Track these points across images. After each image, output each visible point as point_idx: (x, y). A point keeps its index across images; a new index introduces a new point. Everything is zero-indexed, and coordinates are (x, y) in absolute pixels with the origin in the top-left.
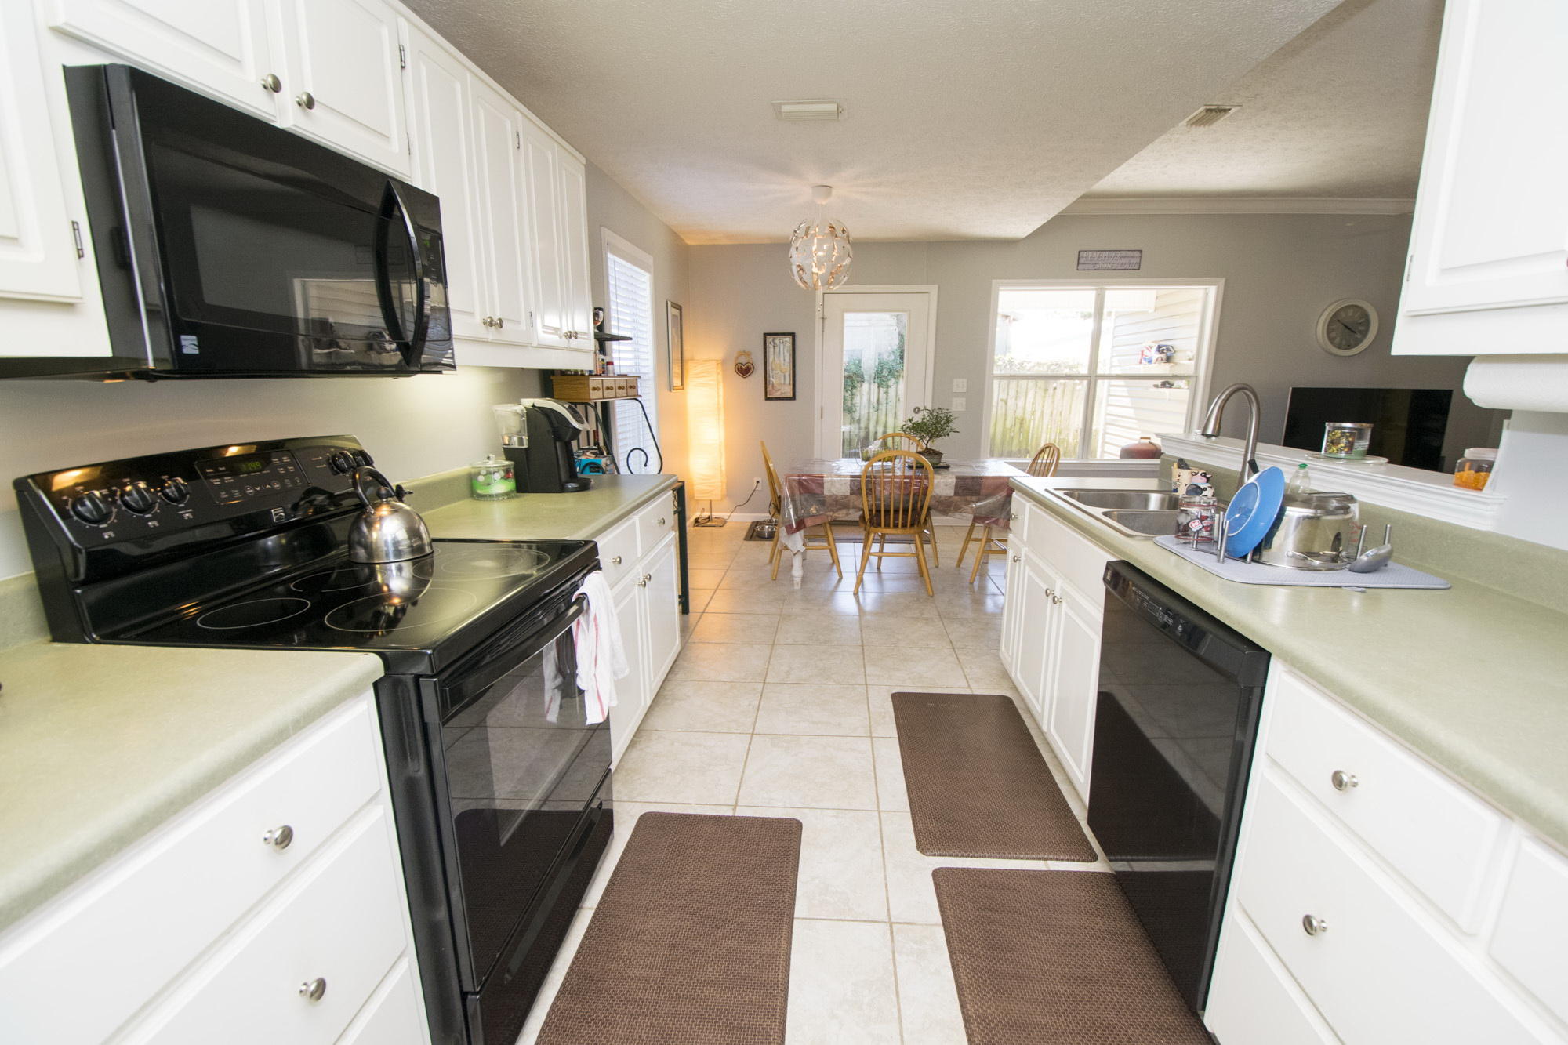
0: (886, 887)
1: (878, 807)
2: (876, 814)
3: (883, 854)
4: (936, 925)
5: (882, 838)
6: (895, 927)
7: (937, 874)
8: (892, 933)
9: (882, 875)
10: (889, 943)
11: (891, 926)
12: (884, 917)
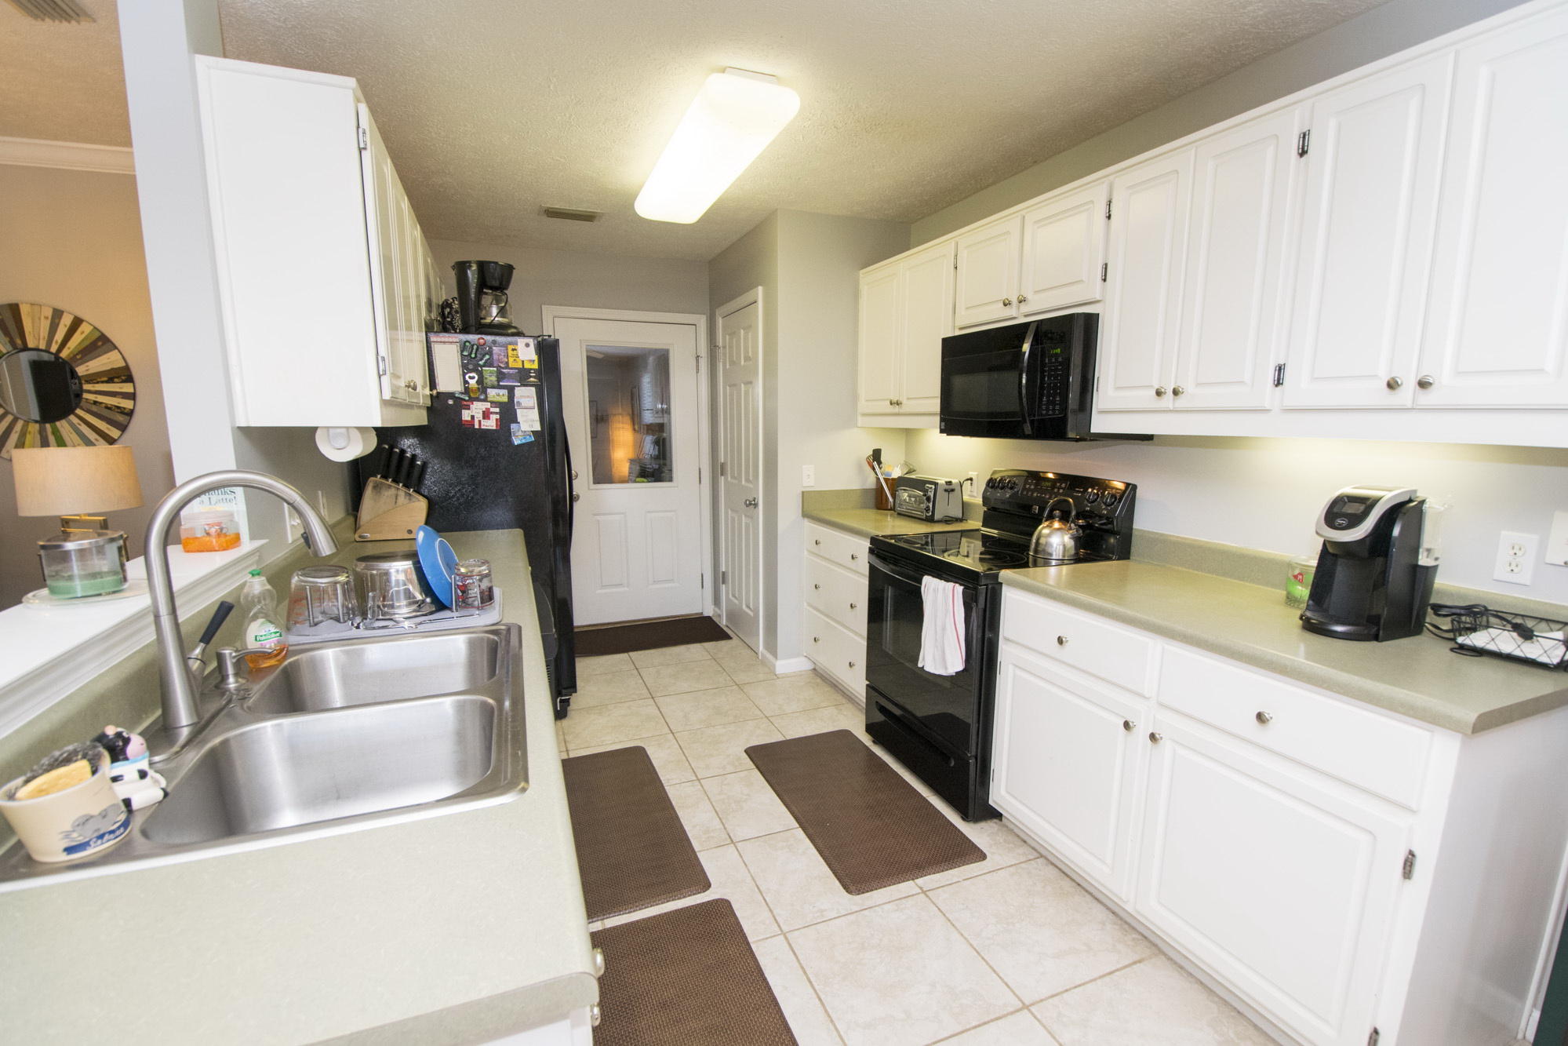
0: (745, 864)
1: (786, 938)
2: (785, 928)
3: (758, 888)
4: (700, 851)
5: (767, 904)
6: (729, 841)
7: (706, 885)
8: (730, 837)
9: (752, 872)
10: (730, 832)
11: (732, 841)
12: (739, 845)
